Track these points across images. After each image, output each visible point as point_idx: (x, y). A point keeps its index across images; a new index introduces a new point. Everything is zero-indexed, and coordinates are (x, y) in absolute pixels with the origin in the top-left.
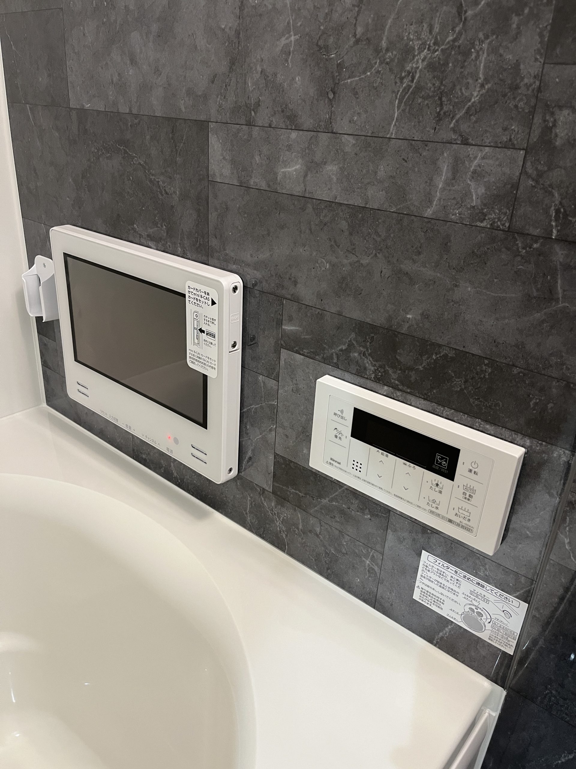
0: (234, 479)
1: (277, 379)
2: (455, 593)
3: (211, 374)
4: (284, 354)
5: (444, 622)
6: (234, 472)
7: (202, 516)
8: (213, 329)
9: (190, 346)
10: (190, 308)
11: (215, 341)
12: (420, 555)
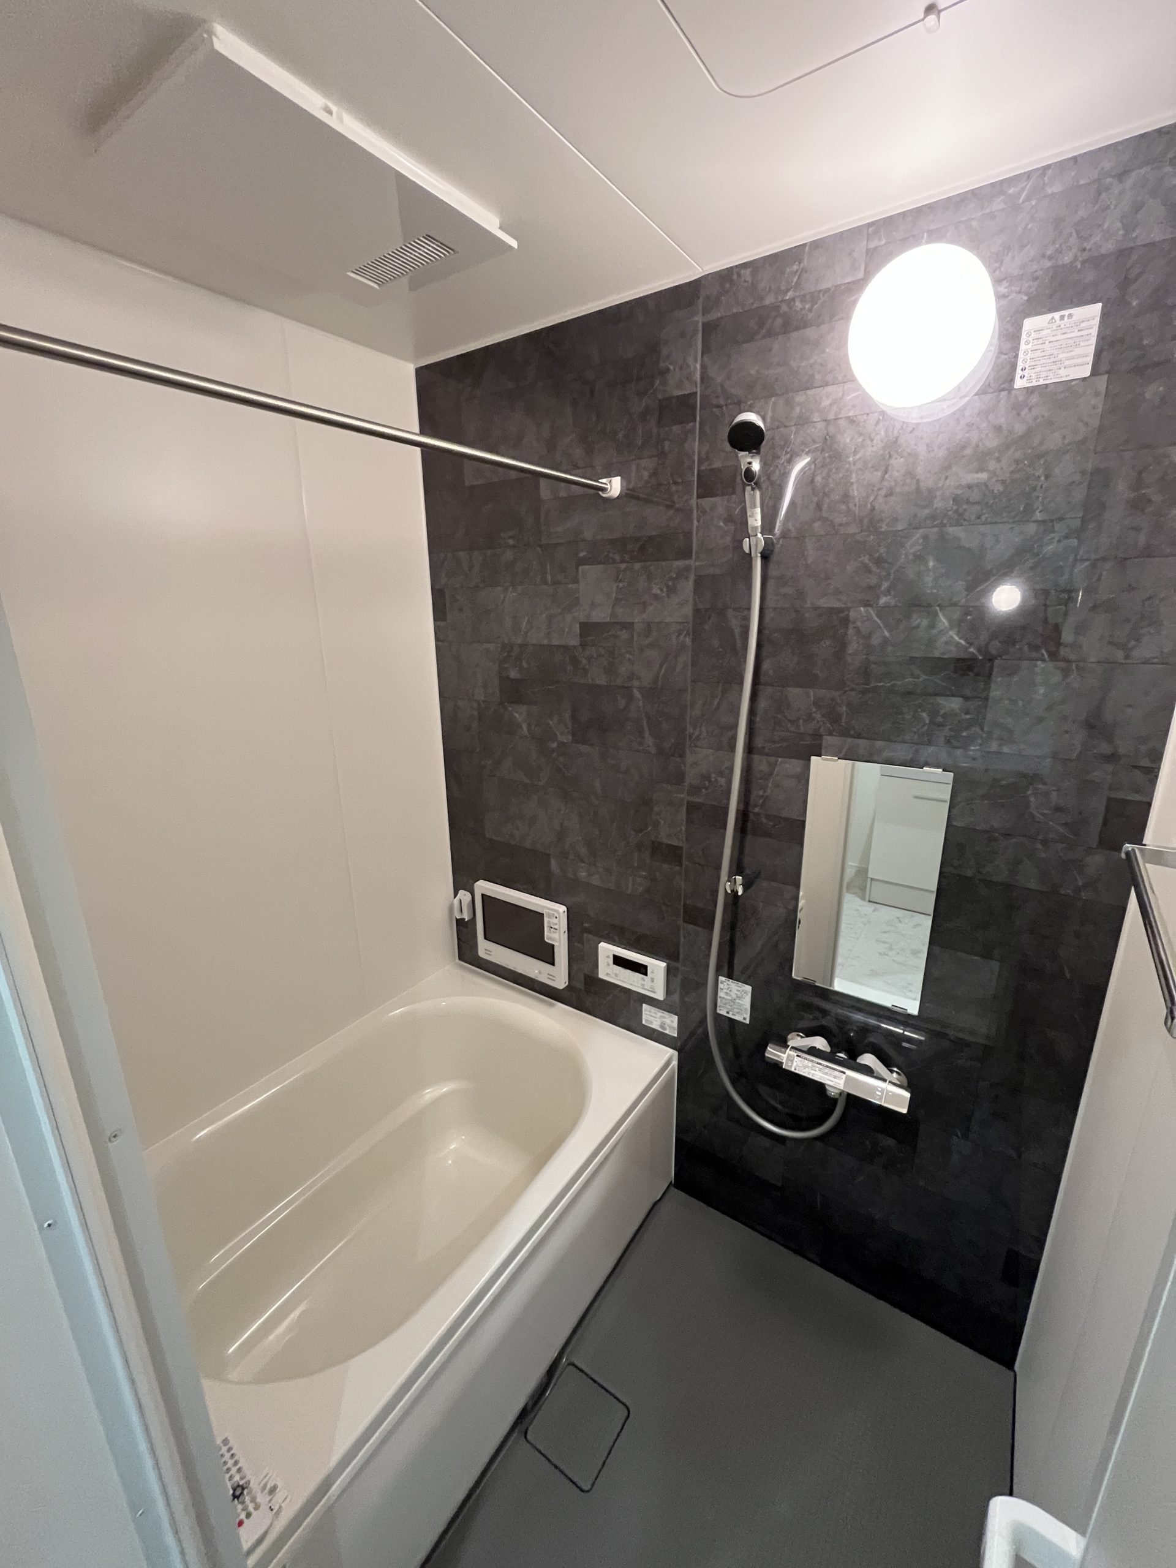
0: (567, 986)
1: (583, 944)
2: (656, 1017)
3: (556, 944)
4: (585, 935)
5: (654, 1030)
6: (567, 983)
7: (552, 1005)
8: (556, 927)
9: (546, 933)
10: (546, 919)
11: (557, 931)
12: (642, 1006)
